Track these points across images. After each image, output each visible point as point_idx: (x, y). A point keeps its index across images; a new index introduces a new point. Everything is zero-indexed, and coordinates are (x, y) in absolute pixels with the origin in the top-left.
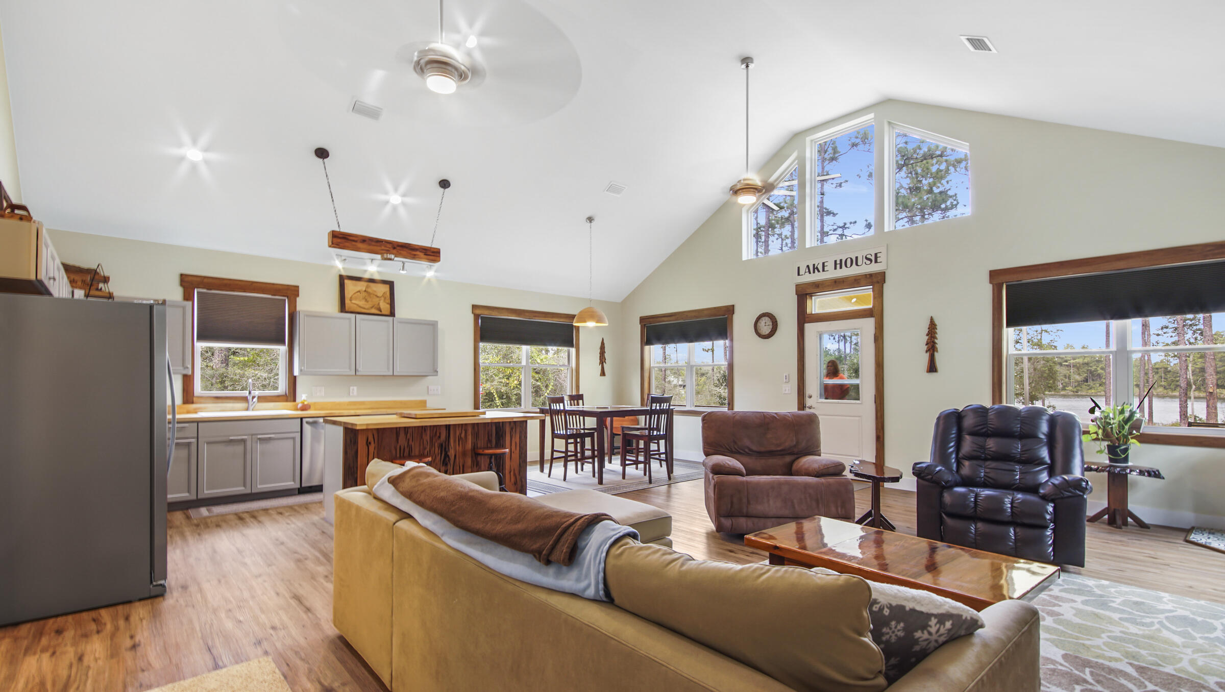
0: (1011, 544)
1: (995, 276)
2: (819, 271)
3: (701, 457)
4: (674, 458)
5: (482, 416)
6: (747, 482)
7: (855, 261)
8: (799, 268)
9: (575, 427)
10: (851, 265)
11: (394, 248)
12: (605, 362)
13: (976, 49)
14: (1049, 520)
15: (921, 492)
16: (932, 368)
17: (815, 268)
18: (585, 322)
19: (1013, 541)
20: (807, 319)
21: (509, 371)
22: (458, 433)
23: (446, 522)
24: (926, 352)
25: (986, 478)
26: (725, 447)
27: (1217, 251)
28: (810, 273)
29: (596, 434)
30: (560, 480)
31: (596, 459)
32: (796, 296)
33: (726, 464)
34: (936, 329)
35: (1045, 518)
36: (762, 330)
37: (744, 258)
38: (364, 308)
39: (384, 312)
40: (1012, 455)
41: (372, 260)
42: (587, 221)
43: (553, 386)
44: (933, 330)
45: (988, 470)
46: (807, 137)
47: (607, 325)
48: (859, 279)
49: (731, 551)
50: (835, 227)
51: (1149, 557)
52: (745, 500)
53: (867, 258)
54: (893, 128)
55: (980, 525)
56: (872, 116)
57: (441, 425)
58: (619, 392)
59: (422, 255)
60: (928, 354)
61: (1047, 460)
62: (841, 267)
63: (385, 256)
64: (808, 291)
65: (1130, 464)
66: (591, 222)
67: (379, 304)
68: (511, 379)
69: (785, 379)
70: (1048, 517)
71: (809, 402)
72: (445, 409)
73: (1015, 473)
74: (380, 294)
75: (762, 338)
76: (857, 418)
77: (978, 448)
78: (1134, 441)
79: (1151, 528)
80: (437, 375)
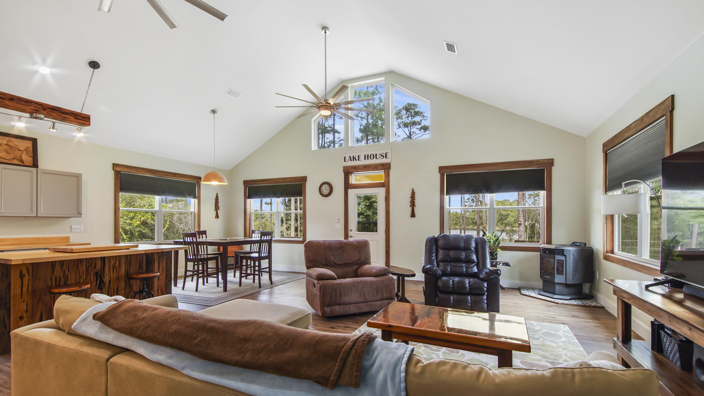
0: (469, 304)
1: (442, 169)
2: (356, 160)
3: (305, 270)
4: (272, 270)
5: (136, 249)
6: (339, 283)
7: (375, 156)
8: (345, 157)
9: (203, 253)
10: (373, 158)
11: (44, 109)
12: (219, 209)
13: (448, 50)
14: (486, 291)
15: (427, 281)
16: (413, 215)
17: (354, 158)
18: (210, 181)
19: (470, 303)
20: (349, 187)
21: (131, 215)
22: (112, 263)
23: (184, 355)
24: (410, 206)
25: (451, 271)
26: (320, 262)
27: (528, 165)
28: (351, 161)
29: (219, 257)
30: (193, 291)
31: (220, 274)
32: (344, 173)
33: (326, 274)
34: (415, 195)
35: (484, 290)
36: (323, 192)
37: (313, 149)
38: (6, 159)
39: (26, 164)
40: (462, 259)
41: (20, 117)
42: (211, 113)
43: (169, 225)
44: (413, 195)
45: (451, 267)
46: (349, 84)
47: (227, 184)
48: (378, 166)
49: (333, 328)
50: (340, 140)
51: (514, 304)
52: (338, 295)
53: (382, 155)
54: (393, 87)
55: (455, 296)
56: (383, 78)
57: (96, 258)
58: (229, 229)
59: (72, 118)
60: (411, 208)
61: (476, 260)
62: (368, 159)
63: (35, 115)
64: (351, 171)
65: (498, 260)
66: (214, 113)
67: (21, 156)
68: (134, 221)
69: (337, 220)
70: (485, 289)
71: (350, 234)
72: (90, 244)
73: (464, 268)
74: (22, 148)
75: (323, 196)
76: (376, 242)
77: (446, 256)
78: (499, 249)
79: (506, 289)
80: (81, 217)
